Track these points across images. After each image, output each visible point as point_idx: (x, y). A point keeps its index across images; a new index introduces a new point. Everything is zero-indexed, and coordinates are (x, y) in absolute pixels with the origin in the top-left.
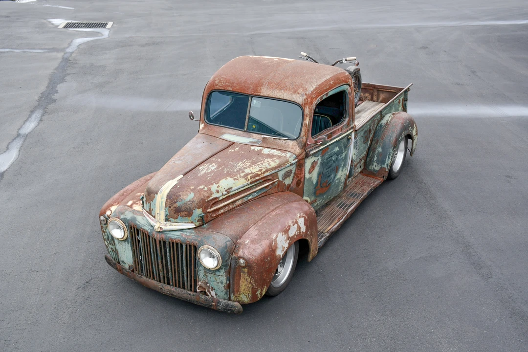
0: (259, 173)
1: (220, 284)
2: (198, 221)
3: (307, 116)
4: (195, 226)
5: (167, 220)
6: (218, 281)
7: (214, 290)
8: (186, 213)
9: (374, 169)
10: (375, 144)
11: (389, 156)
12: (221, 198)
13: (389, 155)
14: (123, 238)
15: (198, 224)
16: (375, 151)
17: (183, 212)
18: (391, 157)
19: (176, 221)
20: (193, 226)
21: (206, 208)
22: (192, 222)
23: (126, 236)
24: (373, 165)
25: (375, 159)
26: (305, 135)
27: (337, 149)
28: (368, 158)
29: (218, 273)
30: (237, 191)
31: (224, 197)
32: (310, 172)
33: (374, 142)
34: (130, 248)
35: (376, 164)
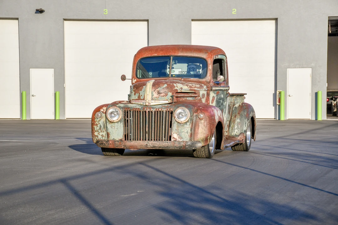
0: (193, 87)
1: (186, 133)
2: (170, 99)
3: (210, 65)
4: (168, 103)
5: (152, 99)
6: (185, 132)
7: (182, 138)
8: (164, 94)
9: (235, 134)
10: (234, 118)
11: (245, 125)
12: (179, 91)
13: (245, 123)
14: (118, 119)
15: (170, 101)
16: (235, 122)
17: (162, 93)
18: (247, 126)
19: (158, 99)
20: (167, 102)
21: (173, 93)
22: (167, 100)
23: (120, 117)
24: (235, 131)
25: (236, 127)
26: (210, 75)
27: (222, 96)
28: (230, 128)
29: (185, 126)
30: (184, 91)
31: (180, 91)
32: (212, 103)
33: (233, 117)
34: (122, 126)
35: (237, 131)
